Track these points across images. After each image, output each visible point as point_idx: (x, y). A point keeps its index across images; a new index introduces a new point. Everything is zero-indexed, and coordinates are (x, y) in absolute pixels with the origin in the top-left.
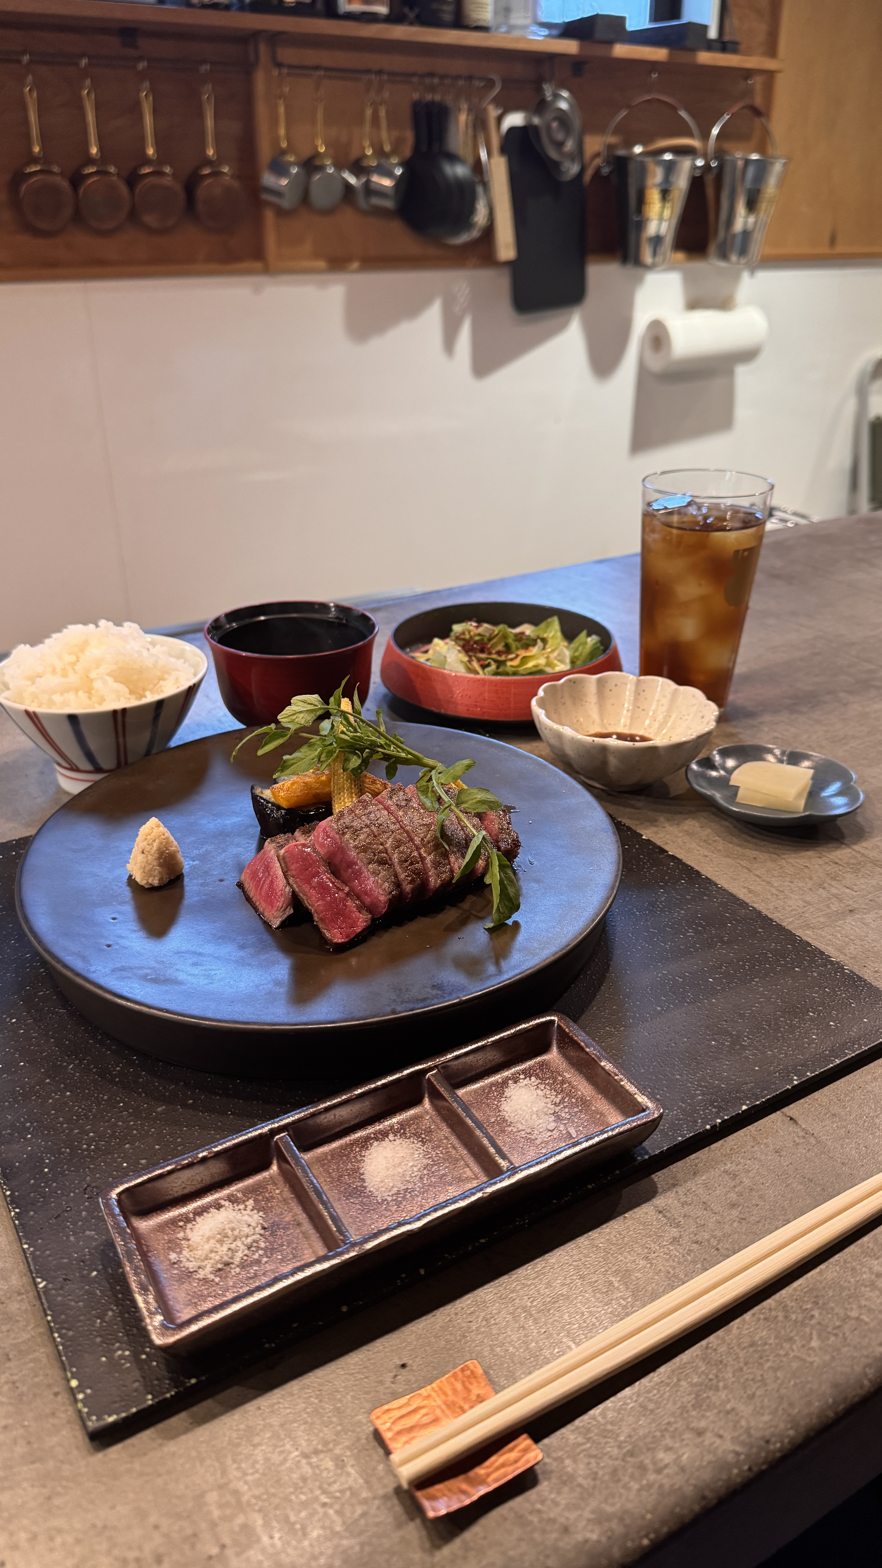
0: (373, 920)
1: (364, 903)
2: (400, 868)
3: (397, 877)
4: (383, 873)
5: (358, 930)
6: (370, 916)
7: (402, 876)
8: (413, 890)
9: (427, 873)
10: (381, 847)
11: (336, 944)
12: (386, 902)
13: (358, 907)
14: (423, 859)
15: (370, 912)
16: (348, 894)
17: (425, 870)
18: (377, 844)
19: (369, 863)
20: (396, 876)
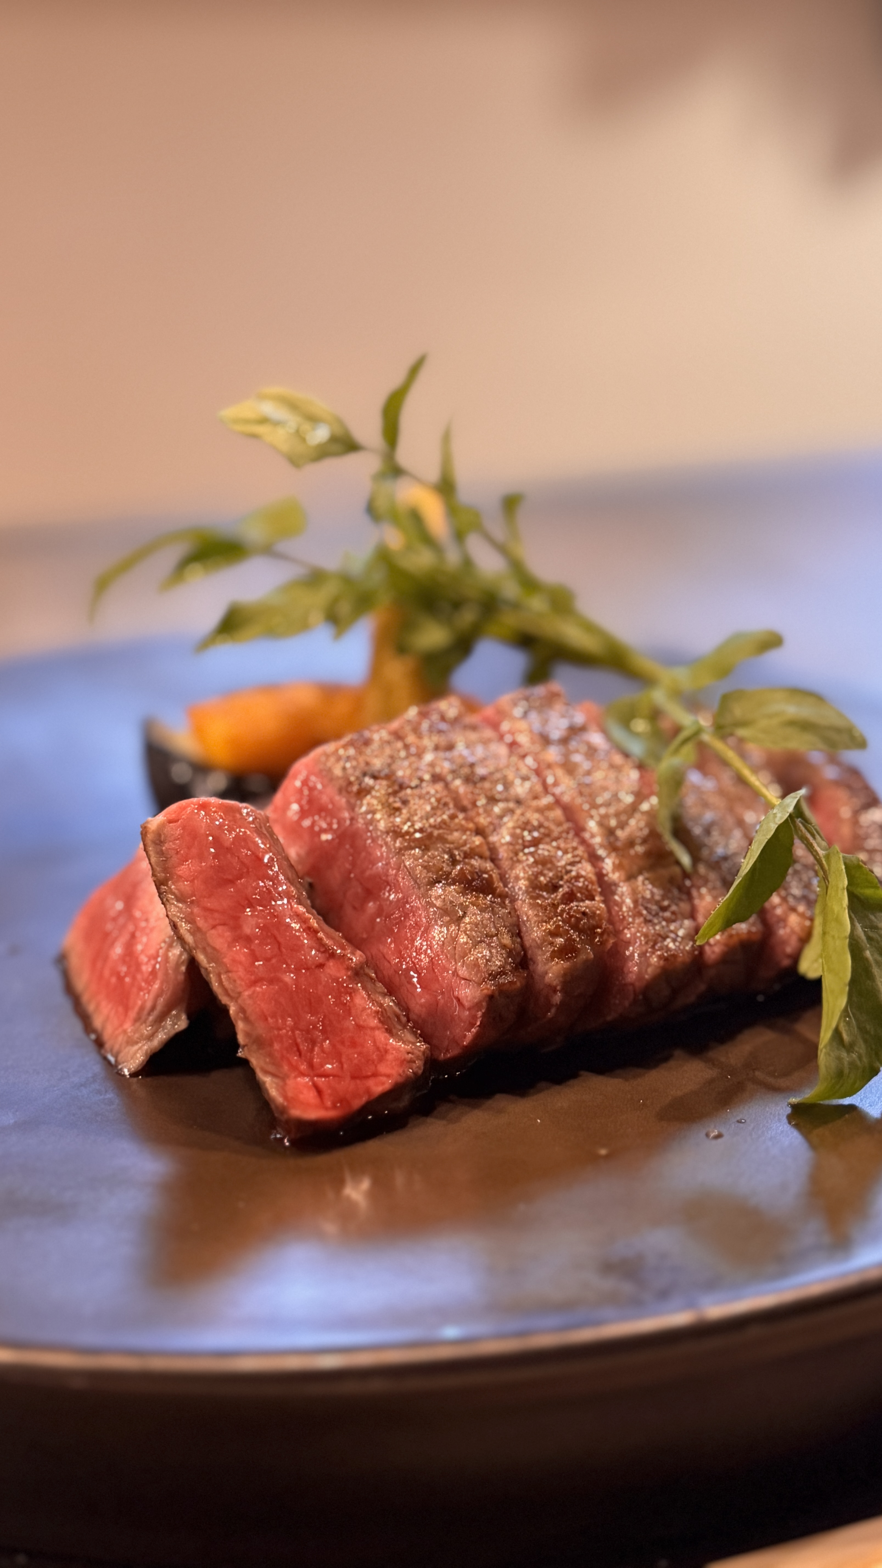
0: (431, 1063)
1: (407, 1010)
2: (533, 906)
3: (519, 935)
4: (473, 916)
5: (380, 1086)
6: (422, 1046)
7: (535, 933)
8: (569, 980)
9: (617, 933)
10: (477, 840)
11: (301, 1124)
12: (477, 1006)
13: (383, 1016)
14: (607, 889)
15: (426, 1038)
16: (358, 973)
17: (611, 921)
18: (464, 830)
19: (433, 883)
20: (517, 931)
